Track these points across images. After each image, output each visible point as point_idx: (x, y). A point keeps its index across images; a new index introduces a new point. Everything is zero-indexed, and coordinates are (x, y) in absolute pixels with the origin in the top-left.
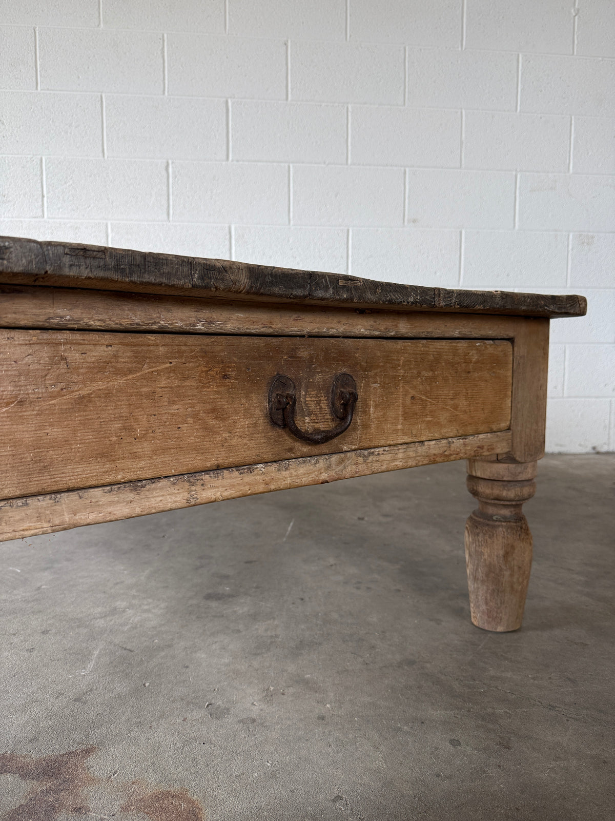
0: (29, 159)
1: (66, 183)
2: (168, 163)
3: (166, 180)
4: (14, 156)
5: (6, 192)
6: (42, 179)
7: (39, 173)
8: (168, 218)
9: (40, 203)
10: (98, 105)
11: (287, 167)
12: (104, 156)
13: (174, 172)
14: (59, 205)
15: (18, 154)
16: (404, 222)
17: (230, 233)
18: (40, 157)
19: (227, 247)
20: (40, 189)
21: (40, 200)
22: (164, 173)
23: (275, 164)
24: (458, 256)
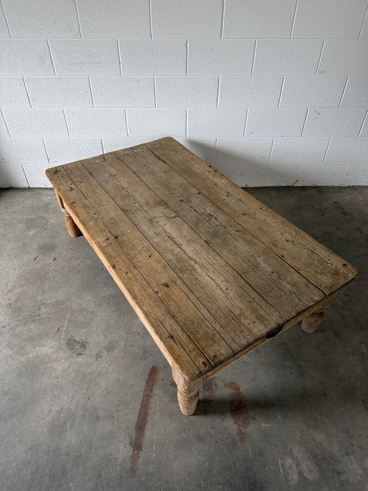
0: (111, 41)
1: (131, 55)
2: (187, 41)
3: (185, 52)
4: (102, 39)
5: (101, 61)
6: (118, 53)
7: (117, 50)
8: (186, 73)
9: (119, 67)
10: (147, 6)
11: (254, 41)
12: (151, 38)
13: (190, 47)
14: (129, 68)
15: (105, 38)
16: (316, 73)
17: (219, 81)
18: (116, 39)
19: (216, 89)
20: (118, 59)
21: (119, 65)
22: (184, 47)
23: (248, 40)
24: (342, 91)
